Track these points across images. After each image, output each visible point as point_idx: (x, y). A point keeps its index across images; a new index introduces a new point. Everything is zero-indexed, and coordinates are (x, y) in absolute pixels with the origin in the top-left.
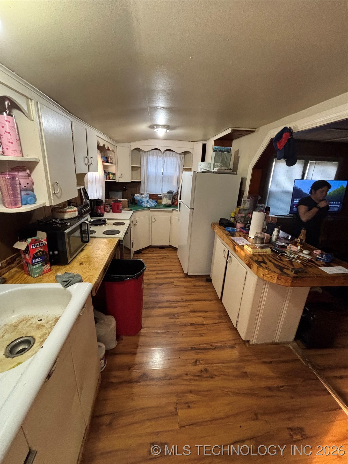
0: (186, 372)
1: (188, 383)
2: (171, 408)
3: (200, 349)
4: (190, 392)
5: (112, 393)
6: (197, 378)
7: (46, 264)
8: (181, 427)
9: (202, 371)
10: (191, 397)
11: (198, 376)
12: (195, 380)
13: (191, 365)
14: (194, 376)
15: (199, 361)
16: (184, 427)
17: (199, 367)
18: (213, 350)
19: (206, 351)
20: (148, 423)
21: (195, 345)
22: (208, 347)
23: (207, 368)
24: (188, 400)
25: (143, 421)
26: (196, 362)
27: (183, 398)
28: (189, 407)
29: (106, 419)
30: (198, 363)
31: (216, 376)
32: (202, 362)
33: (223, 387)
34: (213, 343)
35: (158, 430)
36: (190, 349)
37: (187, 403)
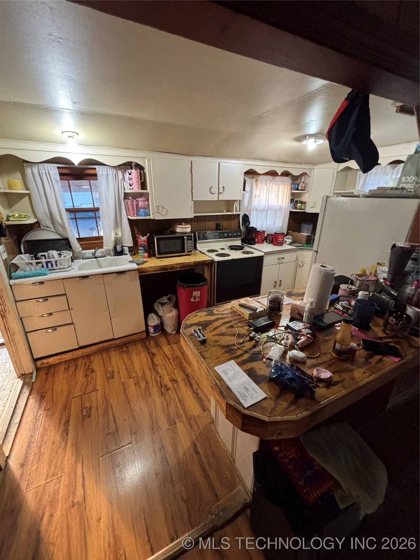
0: (162, 376)
1: (153, 379)
2: (134, 375)
3: (189, 381)
4: (147, 383)
5: (139, 346)
6: (159, 384)
7: (146, 252)
8: (123, 383)
9: (166, 386)
10: (143, 384)
11: (161, 385)
12: (157, 384)
13: (170, 378)
14: (160, 382)
15: (176, 383)
16: (123, 384)
17: (169, 384)
18: (192, 391)
19: (189, 386)
20: (124, 366)
21: (192, 376)
22: (193, 386)
23: (171, 390)
24: (140, 383)
25: (125, 363)
26: (174, 380)
27: (142, 380)
28: (136, 384)
29: (125, 349)
30: (173, 382)
31: (165, 398)
32: (175, 385)
33: (155, 404)
34: (201, 389)
35: (120, 372)
36: (187, 373)
37: (138, 383)
